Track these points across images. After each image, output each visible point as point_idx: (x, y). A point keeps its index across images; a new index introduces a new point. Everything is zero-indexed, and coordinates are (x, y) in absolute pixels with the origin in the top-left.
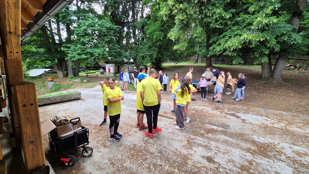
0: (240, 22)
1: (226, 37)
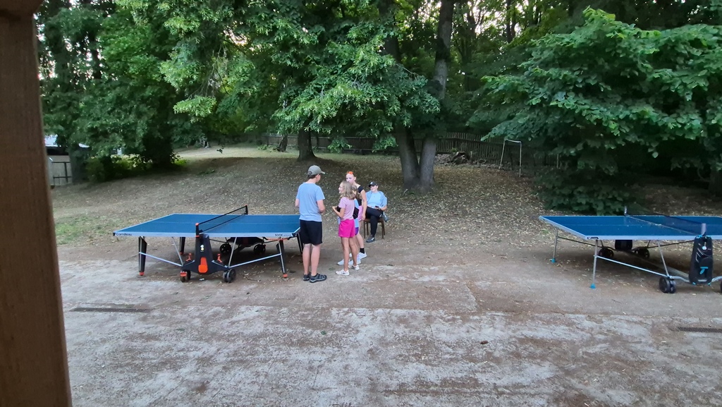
0: (336, 57)
1: (309, 90)
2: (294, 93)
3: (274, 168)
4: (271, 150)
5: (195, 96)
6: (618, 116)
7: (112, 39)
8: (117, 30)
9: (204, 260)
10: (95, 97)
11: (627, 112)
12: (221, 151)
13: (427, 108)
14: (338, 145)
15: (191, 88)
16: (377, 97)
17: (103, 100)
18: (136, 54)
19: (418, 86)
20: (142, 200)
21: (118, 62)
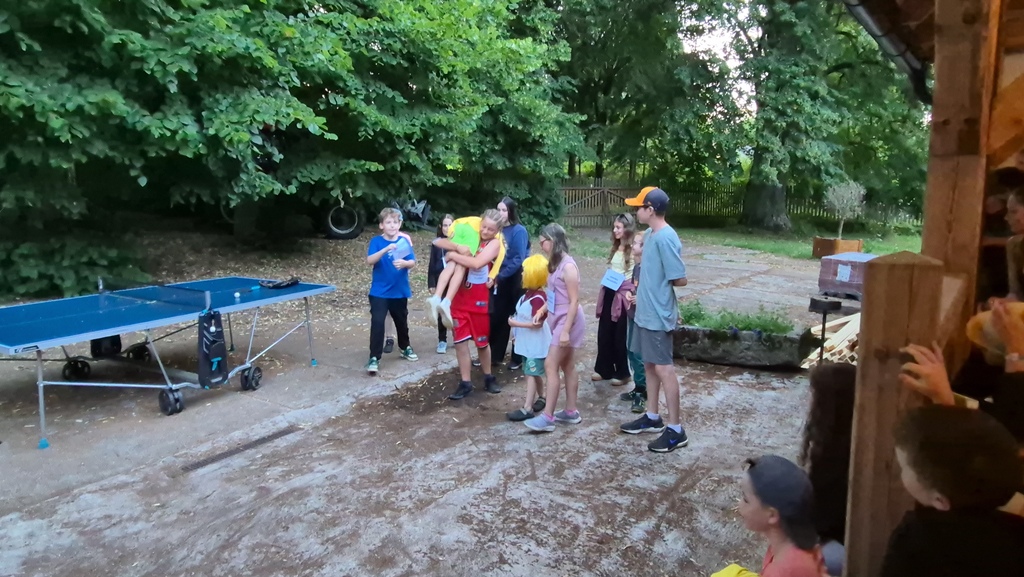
6: (63, 105)
11: (80, 100)
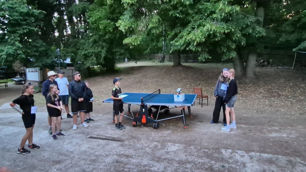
0: (203, 10)
1: (189, 28)
2: (179, 31)
3: (161, 71)
4: (157, 62)
5: (133, 35)
7: (93, 14)
8: (95, 10)
9: (144, 117)
10: (86, 40)
12: (136, 63)
13: (257, 34)
14: (204, 57)
15: (131, 32)
16: (228, 29)
17: (89, 42)
18: (102, 20)
19: (252, 22)
20: (104, 86)
21: (95, 24)
